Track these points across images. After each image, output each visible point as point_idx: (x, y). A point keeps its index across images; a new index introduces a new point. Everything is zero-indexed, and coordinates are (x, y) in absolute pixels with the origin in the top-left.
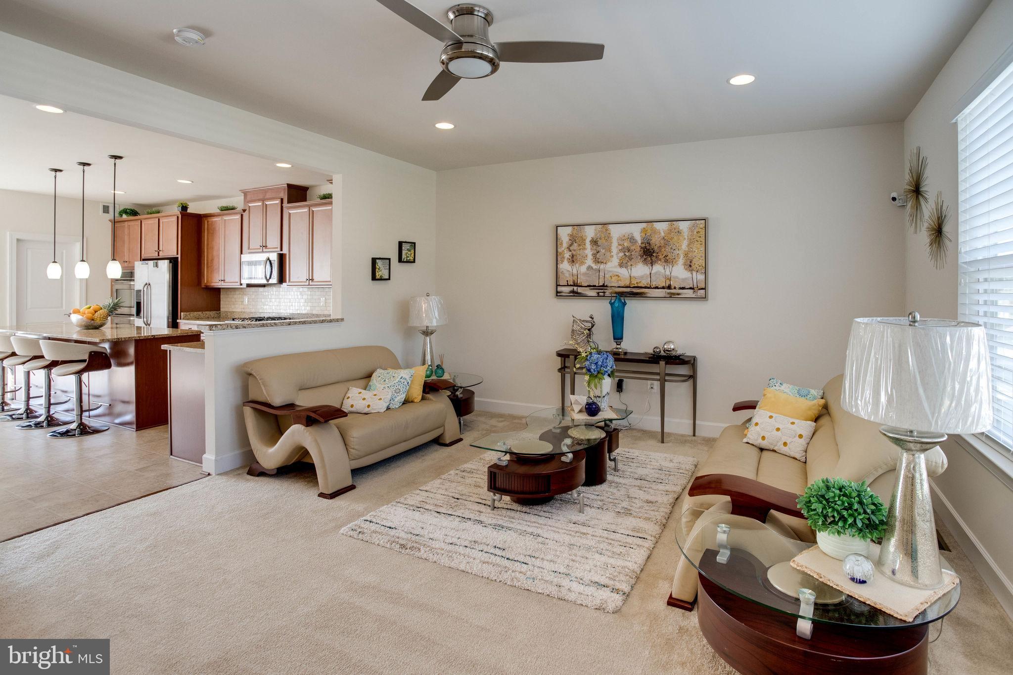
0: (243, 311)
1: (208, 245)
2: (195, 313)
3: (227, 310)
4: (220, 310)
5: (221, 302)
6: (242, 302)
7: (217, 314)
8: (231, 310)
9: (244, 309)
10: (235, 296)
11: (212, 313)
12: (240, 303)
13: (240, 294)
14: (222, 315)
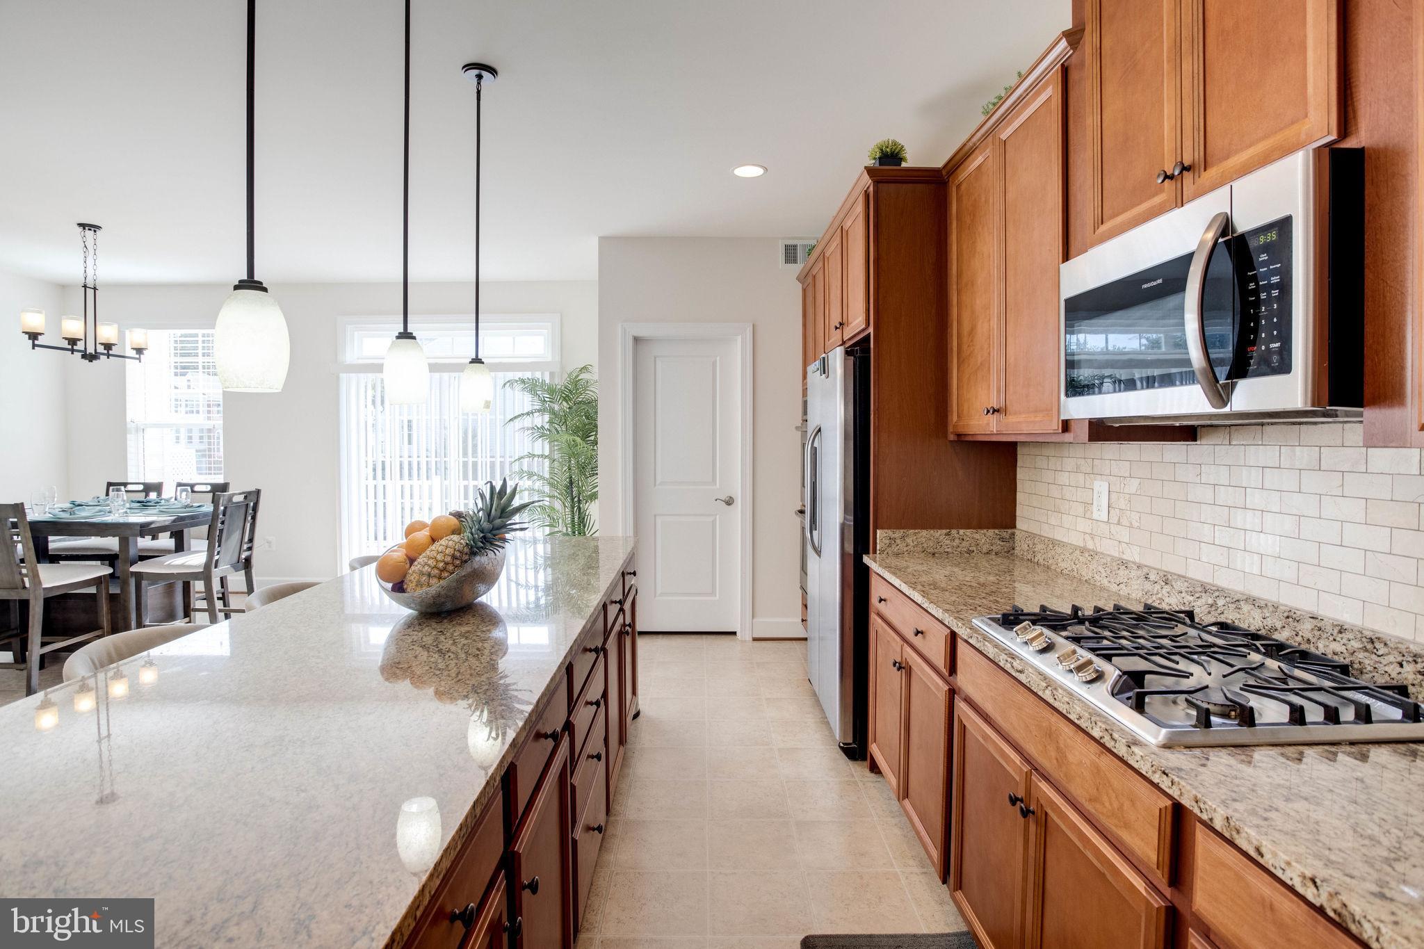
0: (1090, 545)
1: (959, 275)
2: (924, 533)
3: (1034, 528)
4: (1014, 526)
5: (1020, 497)
6: (1088, 505)
7: (1002, 539)
8: (1046, 532)
9: (1092, 536)
10: (1064, 478)
11: (986, 537)
12: (1080, 509)
13: (1077, 470)
14: (1021, 546)
